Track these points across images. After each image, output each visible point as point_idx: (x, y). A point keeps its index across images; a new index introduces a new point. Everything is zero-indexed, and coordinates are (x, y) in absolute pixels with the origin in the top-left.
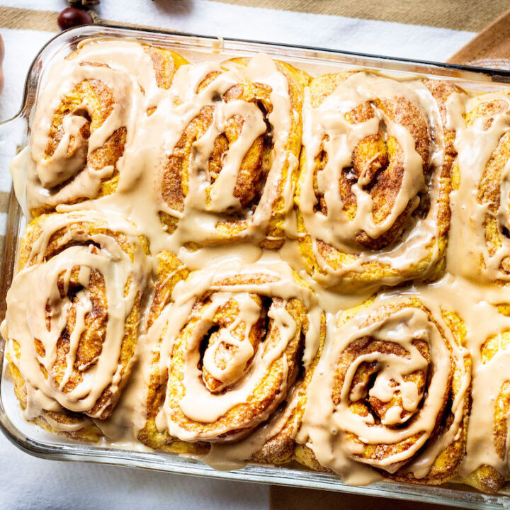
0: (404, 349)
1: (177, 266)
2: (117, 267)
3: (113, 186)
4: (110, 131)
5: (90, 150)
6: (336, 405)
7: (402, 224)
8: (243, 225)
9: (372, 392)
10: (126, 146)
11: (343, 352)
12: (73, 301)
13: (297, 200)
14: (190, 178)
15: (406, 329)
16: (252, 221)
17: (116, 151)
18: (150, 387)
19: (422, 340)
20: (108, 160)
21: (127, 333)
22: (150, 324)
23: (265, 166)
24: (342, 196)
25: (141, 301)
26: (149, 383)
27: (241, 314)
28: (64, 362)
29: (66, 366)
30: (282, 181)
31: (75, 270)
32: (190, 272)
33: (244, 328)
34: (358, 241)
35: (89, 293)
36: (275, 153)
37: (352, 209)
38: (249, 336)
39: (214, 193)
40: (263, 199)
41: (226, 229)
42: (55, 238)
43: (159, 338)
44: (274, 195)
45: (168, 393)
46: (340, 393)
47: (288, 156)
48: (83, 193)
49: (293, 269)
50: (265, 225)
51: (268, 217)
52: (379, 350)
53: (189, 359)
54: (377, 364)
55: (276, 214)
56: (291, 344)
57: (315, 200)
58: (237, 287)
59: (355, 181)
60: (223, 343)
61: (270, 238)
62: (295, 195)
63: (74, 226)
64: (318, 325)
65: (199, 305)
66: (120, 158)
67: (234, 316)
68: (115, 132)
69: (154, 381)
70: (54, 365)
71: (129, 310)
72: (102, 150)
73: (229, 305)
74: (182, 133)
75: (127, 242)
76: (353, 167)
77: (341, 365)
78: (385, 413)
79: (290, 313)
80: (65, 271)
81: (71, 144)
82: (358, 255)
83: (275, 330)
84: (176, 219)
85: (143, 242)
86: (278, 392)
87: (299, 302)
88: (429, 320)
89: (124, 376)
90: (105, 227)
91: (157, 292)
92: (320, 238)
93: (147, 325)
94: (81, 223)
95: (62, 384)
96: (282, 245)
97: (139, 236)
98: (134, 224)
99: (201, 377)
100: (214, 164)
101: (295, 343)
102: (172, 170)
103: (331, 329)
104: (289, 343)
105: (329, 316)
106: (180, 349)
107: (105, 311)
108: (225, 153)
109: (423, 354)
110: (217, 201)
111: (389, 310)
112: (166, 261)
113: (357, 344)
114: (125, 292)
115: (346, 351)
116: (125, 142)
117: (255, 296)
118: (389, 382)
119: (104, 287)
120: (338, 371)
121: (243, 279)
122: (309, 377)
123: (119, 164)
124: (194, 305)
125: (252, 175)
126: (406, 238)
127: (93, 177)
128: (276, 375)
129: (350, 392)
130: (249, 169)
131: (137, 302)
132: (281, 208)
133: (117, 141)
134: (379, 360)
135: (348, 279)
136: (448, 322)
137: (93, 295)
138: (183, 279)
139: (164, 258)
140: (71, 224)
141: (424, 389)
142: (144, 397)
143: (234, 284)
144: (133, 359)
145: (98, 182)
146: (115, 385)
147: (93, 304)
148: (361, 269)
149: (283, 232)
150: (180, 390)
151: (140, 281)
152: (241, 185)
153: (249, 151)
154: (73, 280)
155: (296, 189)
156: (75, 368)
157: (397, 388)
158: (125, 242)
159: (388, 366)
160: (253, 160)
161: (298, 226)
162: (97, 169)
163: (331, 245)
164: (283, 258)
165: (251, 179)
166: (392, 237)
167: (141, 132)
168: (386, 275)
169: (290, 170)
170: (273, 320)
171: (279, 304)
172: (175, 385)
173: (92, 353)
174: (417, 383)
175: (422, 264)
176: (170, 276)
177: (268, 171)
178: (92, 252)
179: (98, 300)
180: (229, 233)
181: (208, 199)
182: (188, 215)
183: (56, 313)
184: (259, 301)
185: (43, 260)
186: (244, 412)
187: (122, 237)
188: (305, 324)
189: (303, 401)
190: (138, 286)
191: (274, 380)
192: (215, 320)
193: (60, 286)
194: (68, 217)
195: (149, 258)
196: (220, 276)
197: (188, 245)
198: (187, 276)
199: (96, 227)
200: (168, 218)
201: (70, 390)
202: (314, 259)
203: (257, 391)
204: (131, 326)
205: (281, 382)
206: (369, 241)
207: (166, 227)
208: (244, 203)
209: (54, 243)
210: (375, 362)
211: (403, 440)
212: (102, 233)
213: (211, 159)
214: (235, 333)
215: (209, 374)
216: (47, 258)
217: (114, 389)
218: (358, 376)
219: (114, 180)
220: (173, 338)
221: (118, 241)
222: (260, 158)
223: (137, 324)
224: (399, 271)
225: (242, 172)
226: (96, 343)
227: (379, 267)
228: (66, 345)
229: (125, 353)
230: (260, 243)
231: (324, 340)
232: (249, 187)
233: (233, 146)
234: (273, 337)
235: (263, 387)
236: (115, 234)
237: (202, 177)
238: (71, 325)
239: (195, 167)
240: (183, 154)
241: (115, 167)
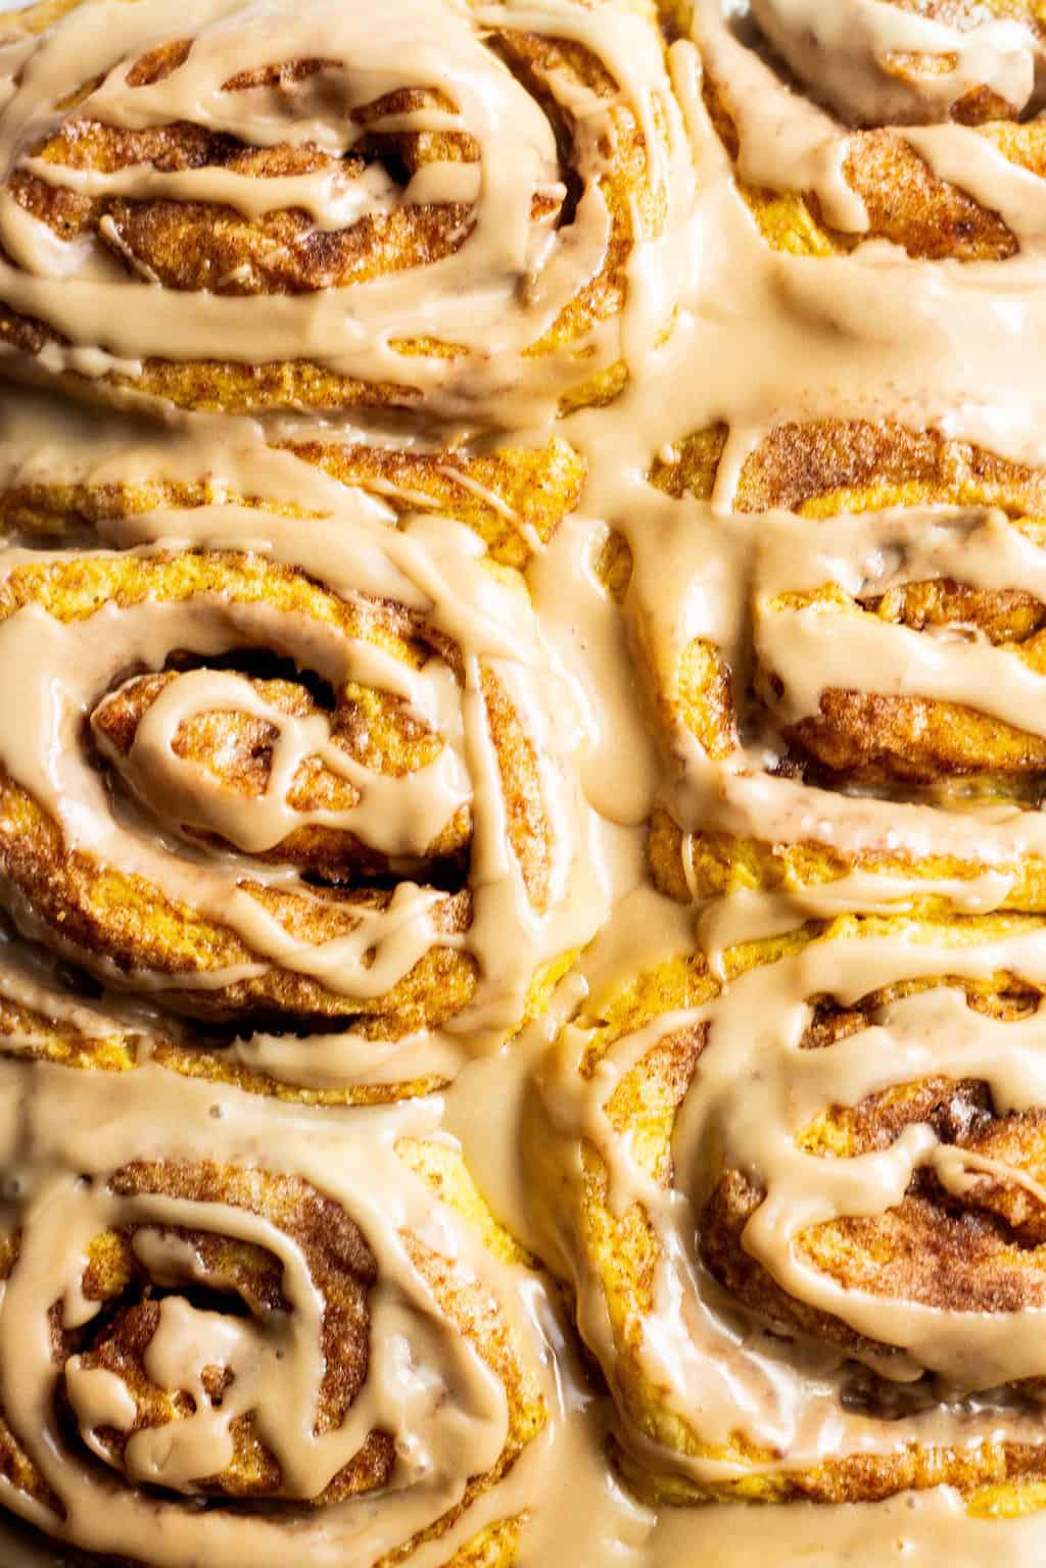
0: (352, 1403)
1: (537, 519)
2: (498, 298)
3: (793, 238)
4: (995, 195)
5: (916, 134)
6: (111, 1182)
7: (812, 1331)
8: (721, 741)
9: (177, 1308)
10: (950, 263)
11: (305, 1182)
12: (349, 156)
13: (846, 927)
14: (866, 518)
15: (428, 1401)
16: (743, 774)
17: (926, 230)
18: (80, 488)
19: (393, 1466)
20: (886, 206)
21: (258, 374)
22: (308, 451)
23: (951, 788)
24: (881, 1095)
25: (387, 406)
26: (95, 481)
27: (388, 781)
28: (122, 160)
29: (108, 170)
30: (903, 862)
31: (463, 146)
32: (522, 569)
33: (339, 804)
34: (725, 1179)
35: (385, 212)
36: (1005, 821)
37: (840, 1137)
38: (314, 828)
39: (821, 614)
40: (829, 802)
41: (697, 680)
42: (574, 57)
43: (258, 492)
44: (851, 842)
45: (65, 557)
46: (154, 1191)
47: (1003, 869)
48: (753, 135)
49: (587, 949)
50: (732, 824)
51: (763, 833)
52: (334, 1315)
53: (195, 616)
54: (279, 1314)
55: (780, 859)
56: (306, 988)
57: (853, 995)
58: (488, 755)
59: (946, 1133)
60: (275, 732)
61: (688, 848)
62: (860, 917)
63: (626, 120)
64: (395, 1074)
65: (399, 623)
66: (901, 250)
67: (378, 758)
68: (996, 216)
69: (102, 500)
70: (105, 126)
71: (346, 365)
72: (920, 177)
73: (416, 734)
74: (1033, 464)
75: (595, 323)
76: (996, 1116)
77: (255, 1184)
78: (108, 1367)
79: (419, 964)
80: (453, 108)
81: (927, 62)
82: (672, 1184)
83: (347, 919)
84: (709, 491)
85: (605, 383)
86: (125, 961)
87: (467, 993)
88: (471, 1481)
89: (105, 387)
90: (640, 231)
91: (430, 460)
92: (714, 1033)
93: (299, 440)
94: (640, 141)
95: (41, 165)
96: (667, 893)
97: (622, 362)
98: (665, 338)
99: (141, 668)
100: (932, 600)
101: (311, 1000)
102: (885, 448)
103: (388, 1123)
104: (310, 978)
105: (436, 1105)
106: (227, 576)
107: (326, 279)
108: (981, 635)
109: (342, 1477)
110: (795, 633)
111: (483, 1328)
112: (548, 477)
113: (343, 1230)
114: (411, 342)
115: (310, 1193)
116: (963, 259)
117: (465, 825)
118: (222, 1364)
119: (416, 261)
120: (234, 1171)
121: (521, 772)
122: (197, 1068)
123: (880, 250)
124: (399, 606)
125: (911, 747)
126: (765, 1354)
127: (817, 159)
128: (185, 948)
129: (162, 1226)
130: (934, 732)
131: (379, 394)
132: (806, 876)
133: (964, 229)
134: (294, 1319)
135: (578, 1159)
136: (475, 1548)
137: (379, 227)
138: (491, 547)
139: (557, 467)
140: (630, 106)
141: (215, 1497)
142: (42, 472)
143: (497, 742)
144: (169, 407)
145: (803, 182)
146: (68, 359)
147: (349, 231)
148: (623, 1202)
149: (717, 893)
150: (82, 600)
151: (459, 392)
152: (870, 714)
153: (999, 722)
154: (424, 143)
155: (883, 918)
156: (106, 203)
157: (204, 1400)
158: (593, 313)
159: (279, 1355)
160: (968, 741)
161: (747, 943)
162: (851, 171)
163: (693, 1077)
164: (620, 905)
165: (896, 746)
166: (756, 1303)
167: (1009, 312)
168: (615, 1299)
169: (950, 886)
170: (386, 905)
171: (449, 920)
172: (97, 579)
173: (167, 256)
174: (234, 1469)
175: (673, 1427)
176: (495, 498)
177: (933, 801)
178: (536, 197)
179: (366, 247)
180: (686, 694)
181: (800, 598)
182: (727, 533)
183: (298, 104)
184: (447, 845)
185: (484, 28)
186: (31, 847)
187: (610, 300)
188: (390, 1026)
189: (109, 1058)
190: (440, 386)
191: (165, 943)
192: (353, 692)
193: (398, 100)
194: (655, 93)
195: (549, 413)
196: (519, 685)
197: (619, 548)
198: (505, 563)
199: (632, 198)
200: (707, 458)
201: (23, 200)
202: (634, 1023)
203: (116, 885)
204: (289, 383)
205: (163, 966)
206: (730, 1221)
207: (672, 456)
208: (806, 732)
209: (554, 56)
210: (288, 1305)
211: (22, 1442)
212: (616, 225)
213: (949, 584)
214: (317, 774)
215: (153, 698)
216: (496, 43)
217: (51, 358)
218: (226, 1247)
219: (818, 238)
220: (266, 546)
221: (592, 288)
222: (977, 768)
223: (298, 403)
224: (635, 1346)
225: (920, 710)
226: (208, 263)
227: (638, 1268)
228: (182, 156)
229: (186, 377)
230: (665, 812)
231: (342, 1104)
232: (867, 743)
233: (1010, 659)
234: (322, 913)
235: (131, 905)
236: (619, 270)
237: (877, 563)
238: (258, 162)
239: (912, 532)
240: (951, 480)
241: (866, 237)
